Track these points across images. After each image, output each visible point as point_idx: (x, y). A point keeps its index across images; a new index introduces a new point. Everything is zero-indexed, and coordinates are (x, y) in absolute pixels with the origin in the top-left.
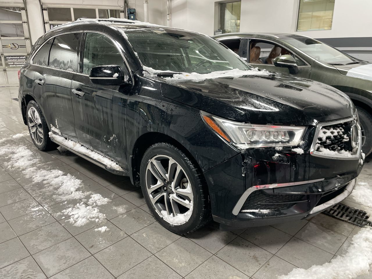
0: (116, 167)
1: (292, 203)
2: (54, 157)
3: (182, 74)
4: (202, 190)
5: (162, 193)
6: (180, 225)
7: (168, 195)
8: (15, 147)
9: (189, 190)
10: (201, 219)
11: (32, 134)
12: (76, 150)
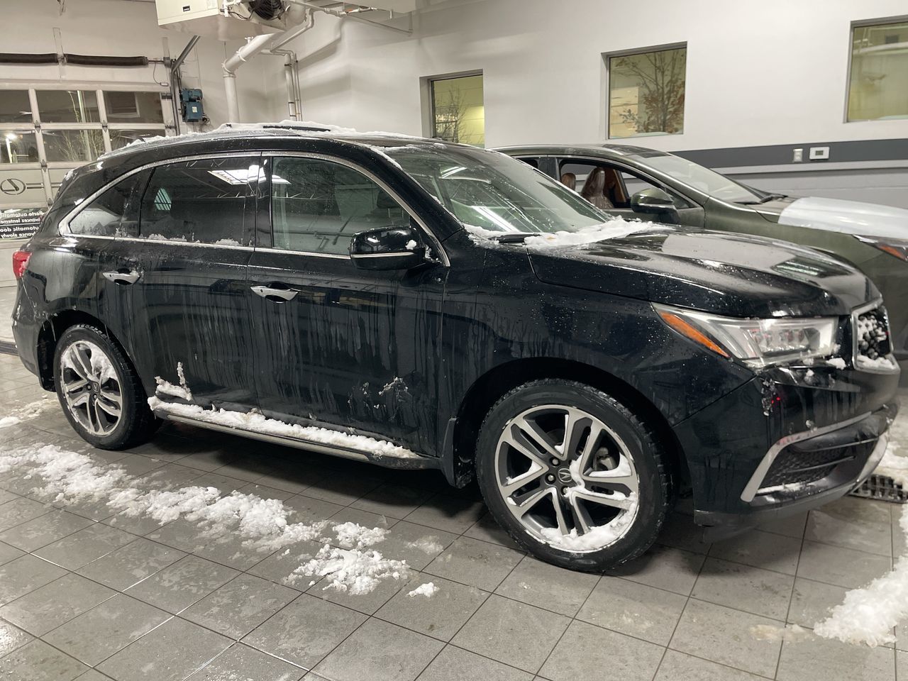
0: (399, 451)
1: (828, 467)
2: (157, 461)
3: (539, 235)
4: (661, 464)
5: (543, 489)
6: (601, 549)
7: (561, 491)
8: (26, 451)
9: (624, 471)
10: (659, 525)
11: (73, 410)
12: (259, 430)
